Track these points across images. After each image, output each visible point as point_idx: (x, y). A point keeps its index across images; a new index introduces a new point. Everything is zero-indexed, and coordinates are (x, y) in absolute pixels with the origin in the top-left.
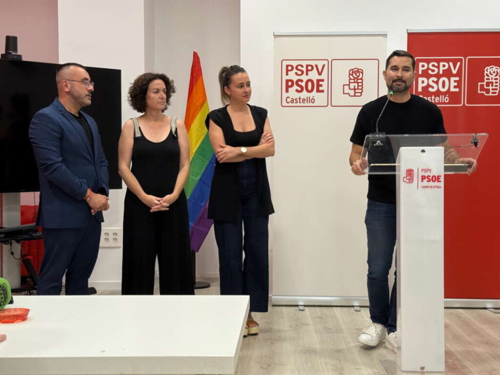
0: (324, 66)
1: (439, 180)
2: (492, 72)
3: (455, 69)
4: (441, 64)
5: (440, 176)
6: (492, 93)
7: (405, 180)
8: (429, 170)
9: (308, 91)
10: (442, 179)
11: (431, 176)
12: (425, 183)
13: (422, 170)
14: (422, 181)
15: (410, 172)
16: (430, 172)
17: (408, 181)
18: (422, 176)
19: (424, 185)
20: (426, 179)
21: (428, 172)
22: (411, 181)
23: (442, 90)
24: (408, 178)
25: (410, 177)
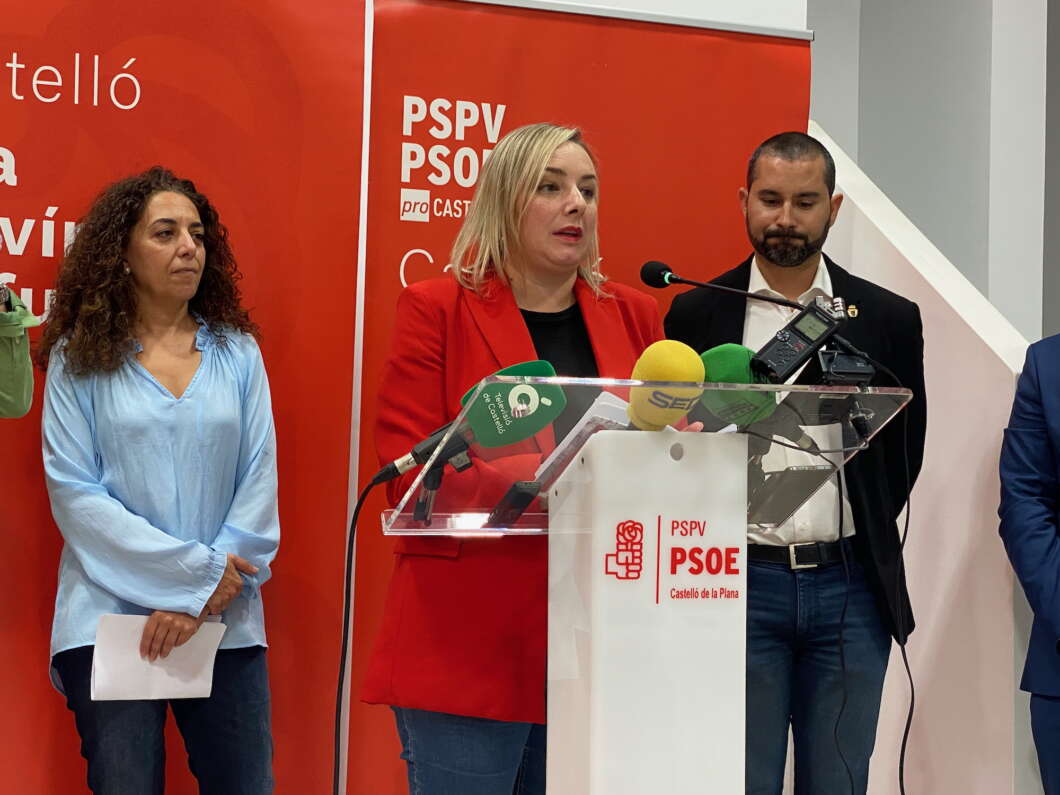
1: (733, 566)
5: (736, 550)
7: (613, 566)
8: (697, 527)
10: (741, 562)
11: (705, 549)
12: (684, 578)
13: (675, 525)
14: (674, 571)
15: (629, 534)
16: (702, 534)
17: (622, 570)
18: (675, 551)
19: (680, 588)
20: (688, 564)
21: (696, 532)
22: (632, 569)
24: (622, 559)
25: (629, 554)
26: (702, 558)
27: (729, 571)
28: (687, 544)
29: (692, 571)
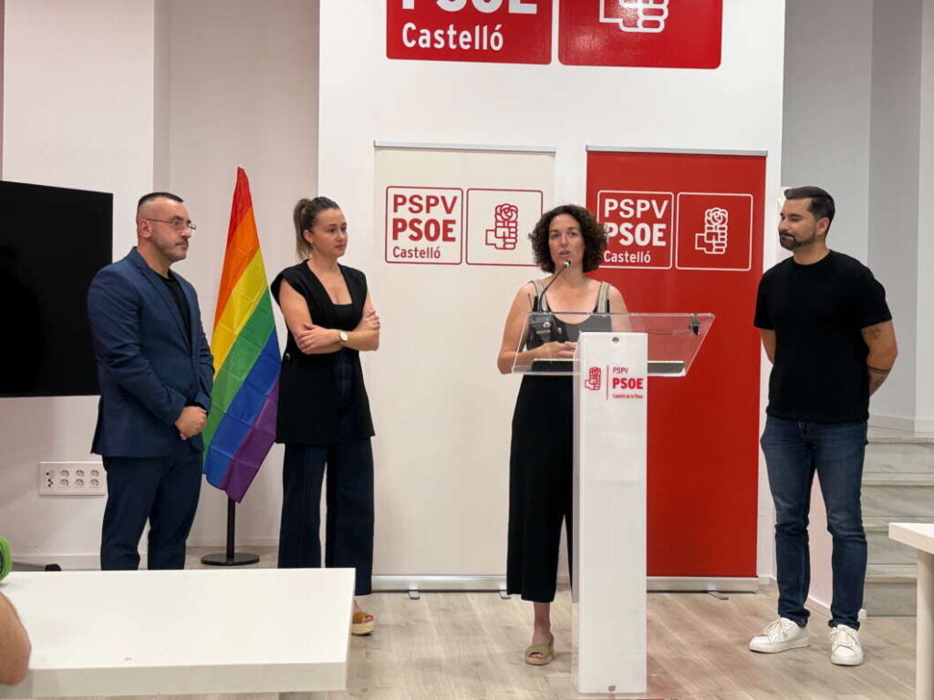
0: (455, 198)
1: (640, 386)
2: (716, 217)
3: (660, 210)
4: (640, 202)
5: (642, 379)
6: (717, 250)
7: (588, 385)
8: (623, 370)
9: (430, 238)
10: (645, 384)
11: (628, 379)
12: (619, 390)
13: (615, 369)
14: (614, 387)
15: (595, 373)
16: (626, 372)
17: (592, 386)
18: (615, 379)
19: (617, 394)
20: (620, 384)
21: (624, 372)
22: (596, 386)
23: (640, 243)
24: (592, 381)
25: (595, 380)
26: (627, 382)
28: (620, 376)
29: (623, 387)
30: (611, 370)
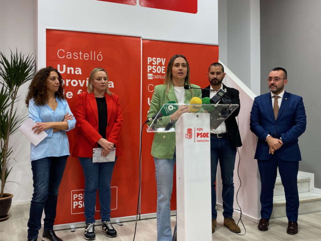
1: (208, 136)
5: (208, 133)
7: (187, 136)
8: (201, 129)
11: (203, 133)
12: (199, 138)
13: (197, 129)
14: (197, 137)
15: (190, 131)
16: (202, 130)
17: (188, 137)
18: (198, 133)
19: (199, 140)
21: (201, 130)
22: (190, 137)
24: (189, 135)
25: (190, 134)
27: (207, 137)
28: (200, 132)
29: (201, 137)
30: (196, 129)
